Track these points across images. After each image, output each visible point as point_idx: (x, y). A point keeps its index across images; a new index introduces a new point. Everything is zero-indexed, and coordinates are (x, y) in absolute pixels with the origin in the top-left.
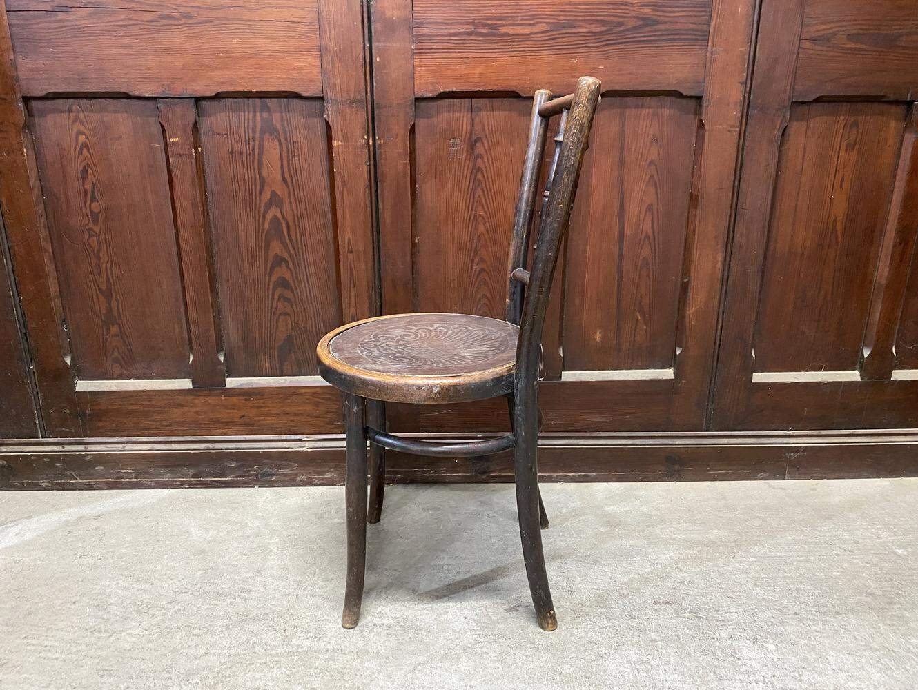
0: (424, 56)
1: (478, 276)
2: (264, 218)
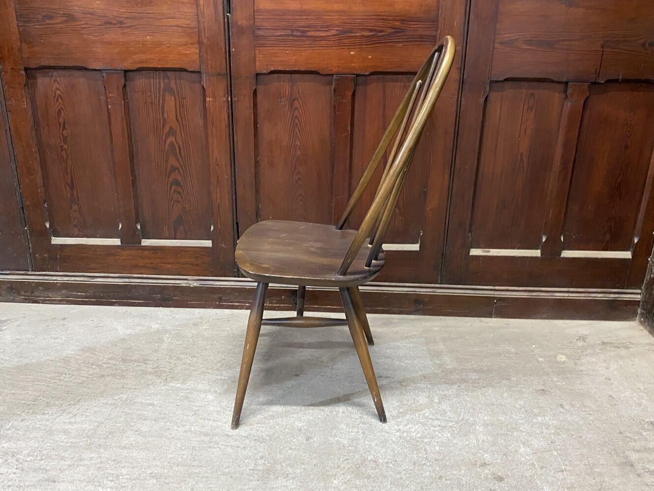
0: (261, 48)
1: (296, 183)
2: (165, 142)
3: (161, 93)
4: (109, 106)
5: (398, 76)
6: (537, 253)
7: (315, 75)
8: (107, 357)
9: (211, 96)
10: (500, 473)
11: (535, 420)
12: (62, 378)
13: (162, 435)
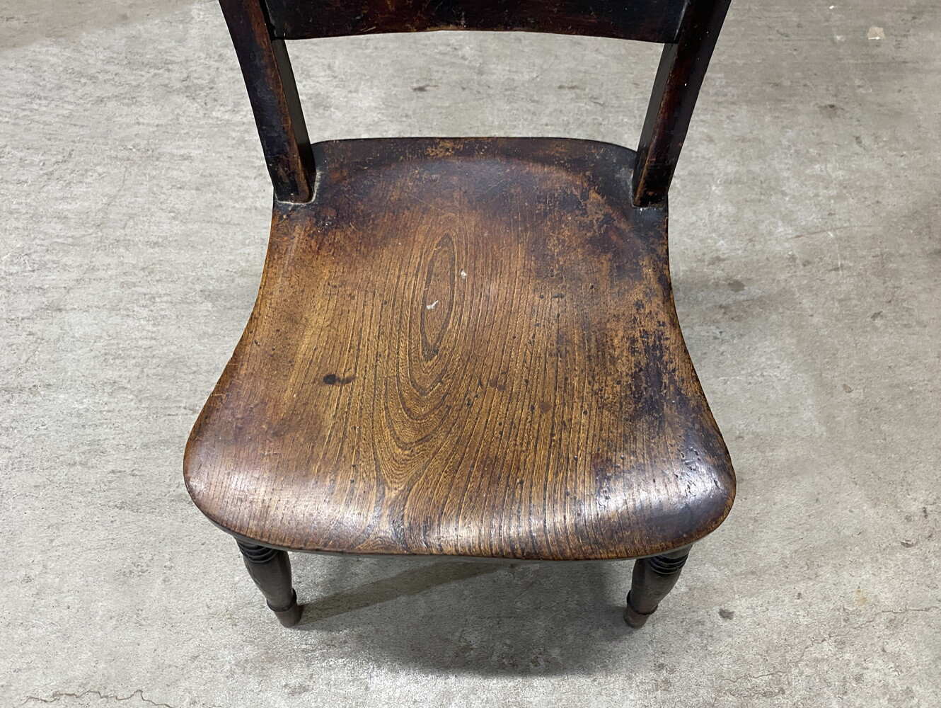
10: (739, 276)
11: (808, 171)
13: (211, 217)
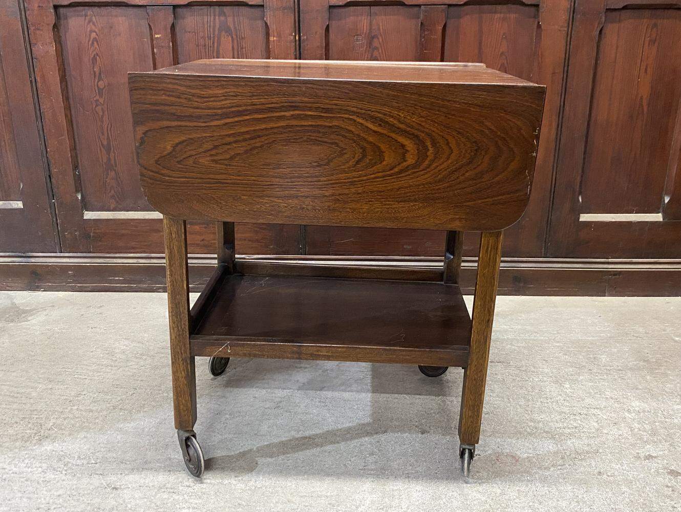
3: (217, 33)
4: (155, 50)
5: (497, 6)
6: (658, 217)
7: (399, 7)
8: (158, 346)
9: (276, 34)
12: (108, 370)
